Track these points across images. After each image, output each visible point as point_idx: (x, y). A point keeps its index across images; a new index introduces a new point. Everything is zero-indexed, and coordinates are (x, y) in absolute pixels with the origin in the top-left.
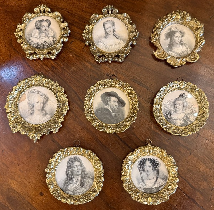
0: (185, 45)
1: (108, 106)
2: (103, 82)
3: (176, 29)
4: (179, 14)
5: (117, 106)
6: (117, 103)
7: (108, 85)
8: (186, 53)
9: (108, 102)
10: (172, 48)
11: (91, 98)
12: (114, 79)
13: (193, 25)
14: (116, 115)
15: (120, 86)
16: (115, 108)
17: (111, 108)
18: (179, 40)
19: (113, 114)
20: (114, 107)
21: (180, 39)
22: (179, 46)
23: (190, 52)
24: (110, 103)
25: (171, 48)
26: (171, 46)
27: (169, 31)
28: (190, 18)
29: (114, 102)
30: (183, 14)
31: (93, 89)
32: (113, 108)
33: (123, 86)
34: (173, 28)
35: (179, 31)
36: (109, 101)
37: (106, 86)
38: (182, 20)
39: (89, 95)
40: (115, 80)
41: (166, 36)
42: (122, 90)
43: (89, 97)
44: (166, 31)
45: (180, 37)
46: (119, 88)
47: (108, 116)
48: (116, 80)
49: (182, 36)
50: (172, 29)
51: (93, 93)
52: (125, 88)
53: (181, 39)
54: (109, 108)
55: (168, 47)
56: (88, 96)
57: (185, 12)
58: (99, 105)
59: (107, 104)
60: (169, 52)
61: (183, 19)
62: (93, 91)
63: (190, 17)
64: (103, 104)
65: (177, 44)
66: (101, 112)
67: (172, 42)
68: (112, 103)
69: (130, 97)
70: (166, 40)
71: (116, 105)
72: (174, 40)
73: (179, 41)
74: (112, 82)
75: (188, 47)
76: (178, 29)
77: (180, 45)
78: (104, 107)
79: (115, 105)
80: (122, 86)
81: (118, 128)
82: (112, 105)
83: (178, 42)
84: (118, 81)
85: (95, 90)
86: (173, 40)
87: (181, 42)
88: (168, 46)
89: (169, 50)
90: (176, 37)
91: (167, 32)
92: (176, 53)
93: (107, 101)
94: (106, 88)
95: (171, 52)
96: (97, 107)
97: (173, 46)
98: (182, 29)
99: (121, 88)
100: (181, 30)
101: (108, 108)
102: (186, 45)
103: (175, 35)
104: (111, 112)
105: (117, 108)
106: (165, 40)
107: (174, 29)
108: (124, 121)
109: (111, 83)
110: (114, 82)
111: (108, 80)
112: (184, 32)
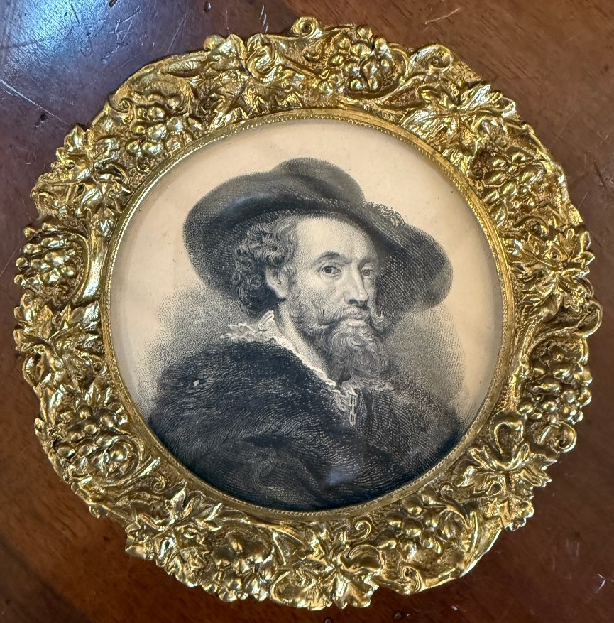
1: (278, 318)
2: (188, 74)
5: (364, 307)
6: (363, 273)
7: (237, 103)
9: (272, 282)
11: (79, 261)
12: (298, 26)
14: (367, 398)
15: (372, 94)
16: (353, 330)
17: (309, 338)
19: (345, 398)
20: (333, 324)
24: (292, 283)
29: (328, 270)
31: (84, 173)
32: (328, 334)
33: (404, 84)
36: (279, 262)
37: (222, 117)
39: (54, 243)
40: (306, 29)
42: (391, 127)
43: (59, 260)
46: (359, 115)
47: (289, 427)
48: (317, 33)
51: (98, 206)
52: (420, 105)
54: (289, 340)
56: (47, 250)
58: (183, 324)
59: (262, 302)
62: (92, 194)
64: (219, 304)
66: (217, 388)
68: (312, 282)
69: (487, 191)
71: (352, 302)
74: (279, 60)
78: (234, 337)
79: (343, 303)
80: (387, 84)
81: (417, 542)
82: (319, 299)
84: (345, 35)
85: (114, 172)
93: (260, 266)
94: (225, 131)
96: (162, 352)
99: (379, 115)
101: (282, 342)
104: (318, 370)
105: (369, 321)
108: (466, 449)
109: (264, 73)
110: (301, 60)
111: (226, 46)
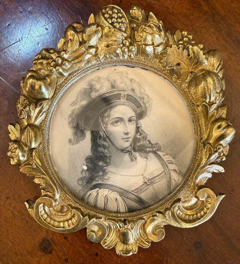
0: (155, 153)
3: (113, 87)
4: (112, 24)
8: (161, 185)
10: (105, 173)
13: (179, 64)
18: (126, 134)
21: (131, 128)
22: (132, 160)
23: (176, 179)
25: (101, 173)
26: (101, 163)
27: (84, 103)
28: (160, 35)
30: (131, 22)
34: (98, 86)
35: (126, 93)
38: (128, 48)
41: (75, 124)
44: (74, 103)
45: (130, 120)
49: (140, 115)
50: (97, 91)
53: (138, 128)
55: (87, 170)
57: (137, 12)
60: (94, 192)
61: (131, 44)
63: (160, 30)
65: (123, 150)
67: (101, 149)
70: (77, 141)
72: (108, 137)
73: (131, 140)
75: (166, 158)
76: (121, 86)
77: (137, 154)
83: (126, 145)
86: (105, 140)
87: (139, 140)
88: (85, 168)
89: (94, 183)
90: (116, 122)
91: (77, 106)
92: (123, 193)
95: (103, 192)
97: (108, 164)
98: (135, 86)
100: (133, 90)
102: (159, 150)
103: (109, 116)
106: (70, 141)
107: (104, 89)
112: (146, 97)
